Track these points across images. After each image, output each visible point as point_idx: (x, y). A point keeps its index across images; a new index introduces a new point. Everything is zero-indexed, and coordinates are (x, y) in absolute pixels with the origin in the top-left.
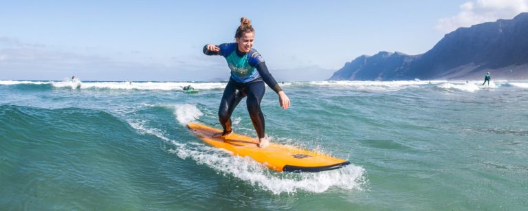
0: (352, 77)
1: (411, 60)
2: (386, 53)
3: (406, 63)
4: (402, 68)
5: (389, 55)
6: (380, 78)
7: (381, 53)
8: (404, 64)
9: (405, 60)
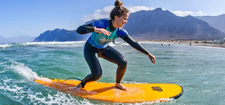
0: (43, 40)
1: (69, 33)
2: (58, 29)
3: (67, 34)
4: (65, 36)
5: (60, 30)
6: (55, 40)
7: (56, 29)
8: (66, 34)
9: (67, 33)
